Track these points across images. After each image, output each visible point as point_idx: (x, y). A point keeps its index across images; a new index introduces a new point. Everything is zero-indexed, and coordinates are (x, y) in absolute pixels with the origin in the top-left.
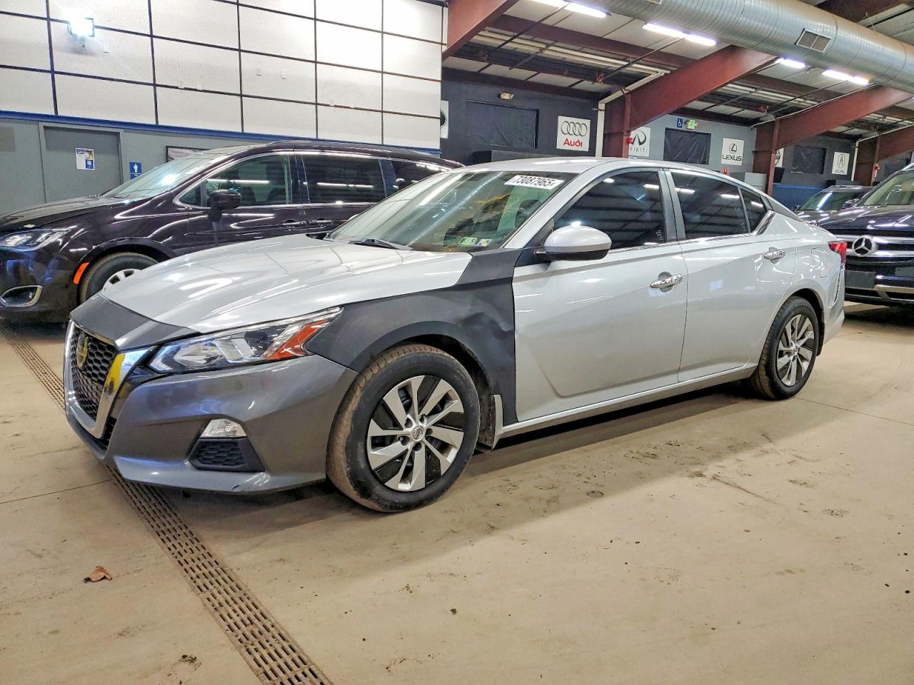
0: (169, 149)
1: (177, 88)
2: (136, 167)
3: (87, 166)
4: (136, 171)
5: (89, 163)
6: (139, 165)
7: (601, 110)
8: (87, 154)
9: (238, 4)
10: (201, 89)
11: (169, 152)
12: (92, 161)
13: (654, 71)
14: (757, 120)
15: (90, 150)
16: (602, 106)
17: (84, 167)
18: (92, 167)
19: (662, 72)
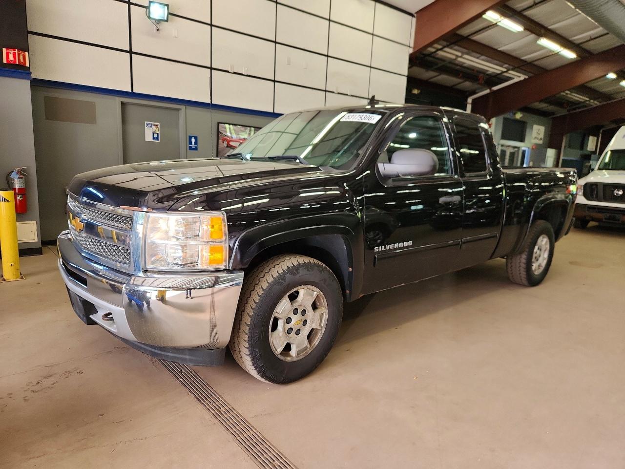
0: (220, 125)
1: (228, 72)
2: (193, 140)
3: (154, 138)
4: (193, 143)
5: (156, 136)
6: (196, 138)
7: (469, 103)
8: (154, 127)
9: (277, 3)
10: (246, 74)
11: (220, 127)
12: (158, 134)
13: (517, 76)
14: (553, 113)
15: (156, 124)
16: (470, 100)
17: (150, 139)
18: (157, 139)
19: (522, 77)
